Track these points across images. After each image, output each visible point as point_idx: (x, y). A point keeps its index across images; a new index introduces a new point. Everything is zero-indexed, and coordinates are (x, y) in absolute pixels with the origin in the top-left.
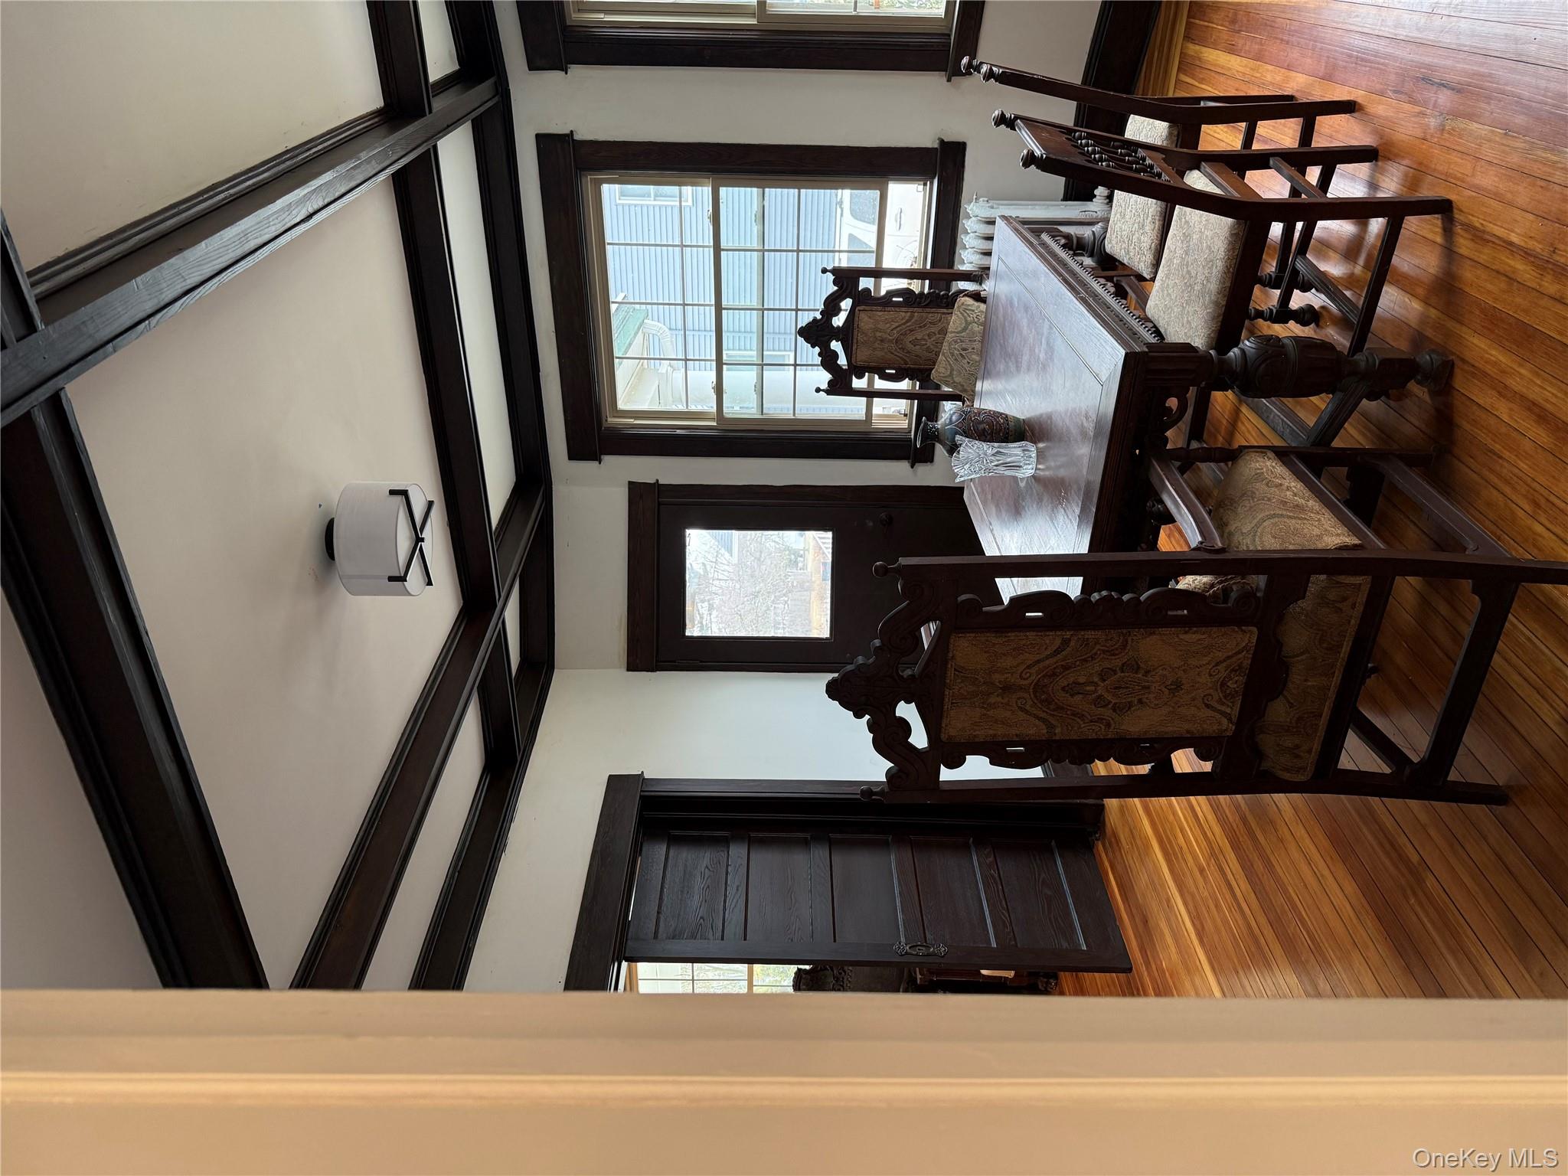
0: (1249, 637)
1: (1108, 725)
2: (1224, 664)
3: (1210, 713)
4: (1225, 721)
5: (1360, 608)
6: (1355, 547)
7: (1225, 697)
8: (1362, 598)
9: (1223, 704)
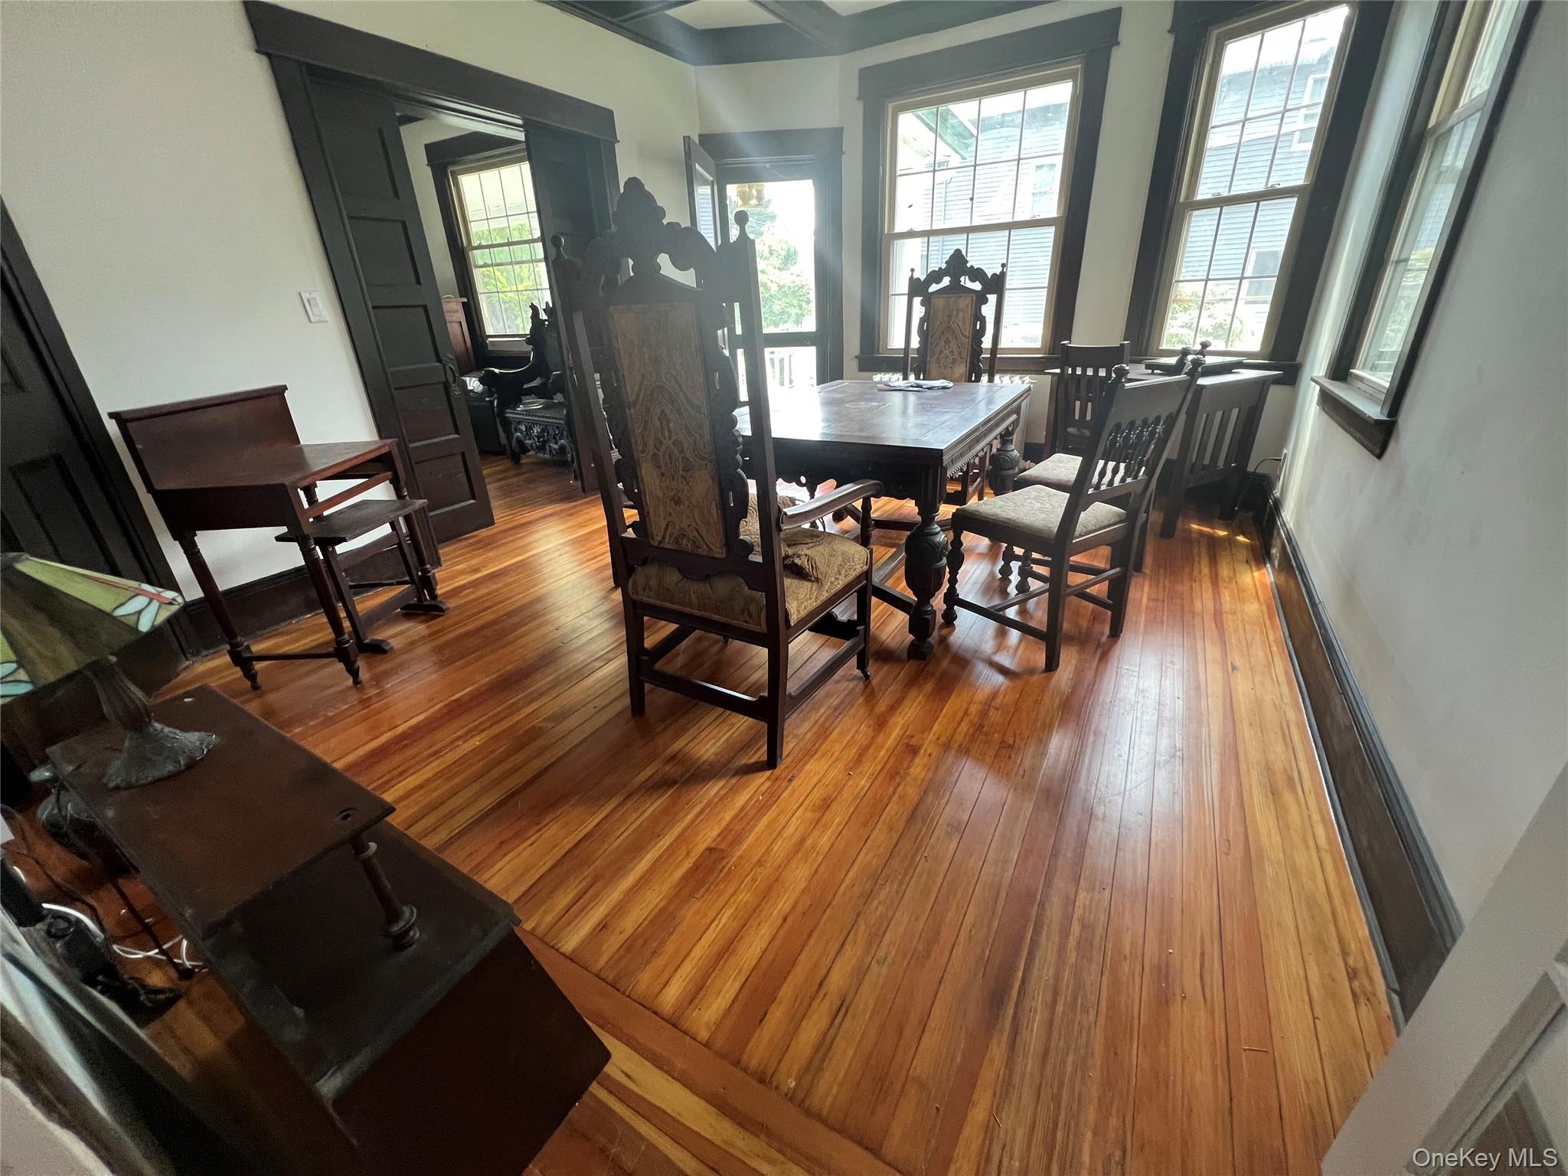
0: (719, 553)
1: (643, 452)
2: (697, 535)
3: (663, 526)
4: (659, 538)
5: (744, 625)
6: (787, 621)
7: (676, 538)
8: (752, 627)
9: (670, 536)
